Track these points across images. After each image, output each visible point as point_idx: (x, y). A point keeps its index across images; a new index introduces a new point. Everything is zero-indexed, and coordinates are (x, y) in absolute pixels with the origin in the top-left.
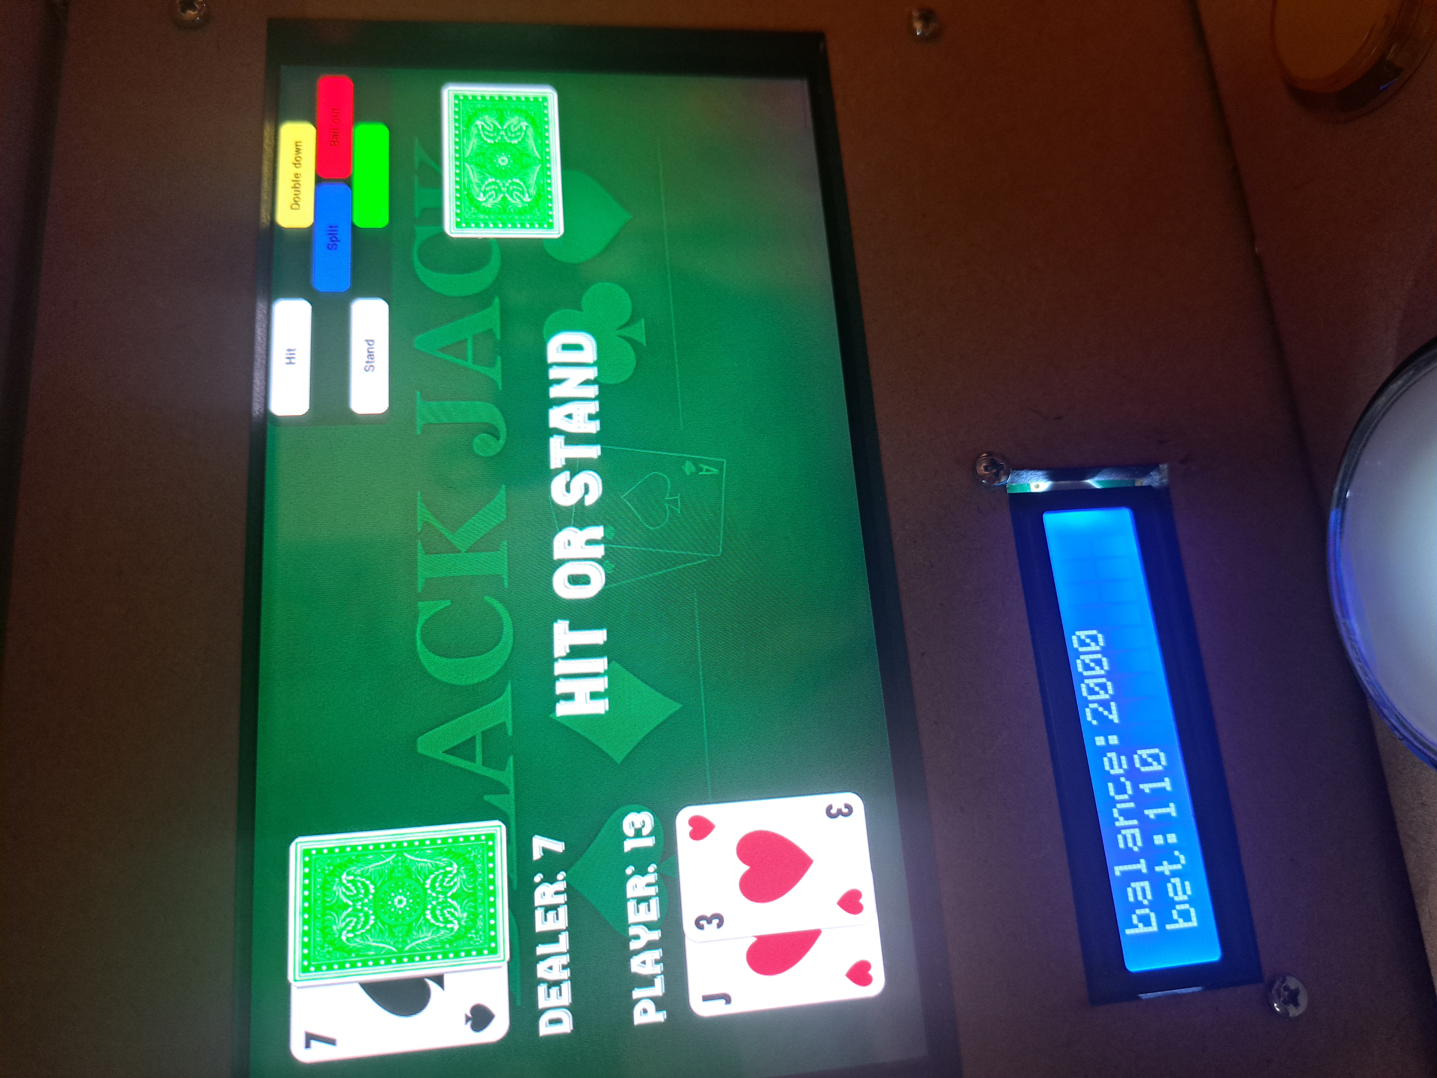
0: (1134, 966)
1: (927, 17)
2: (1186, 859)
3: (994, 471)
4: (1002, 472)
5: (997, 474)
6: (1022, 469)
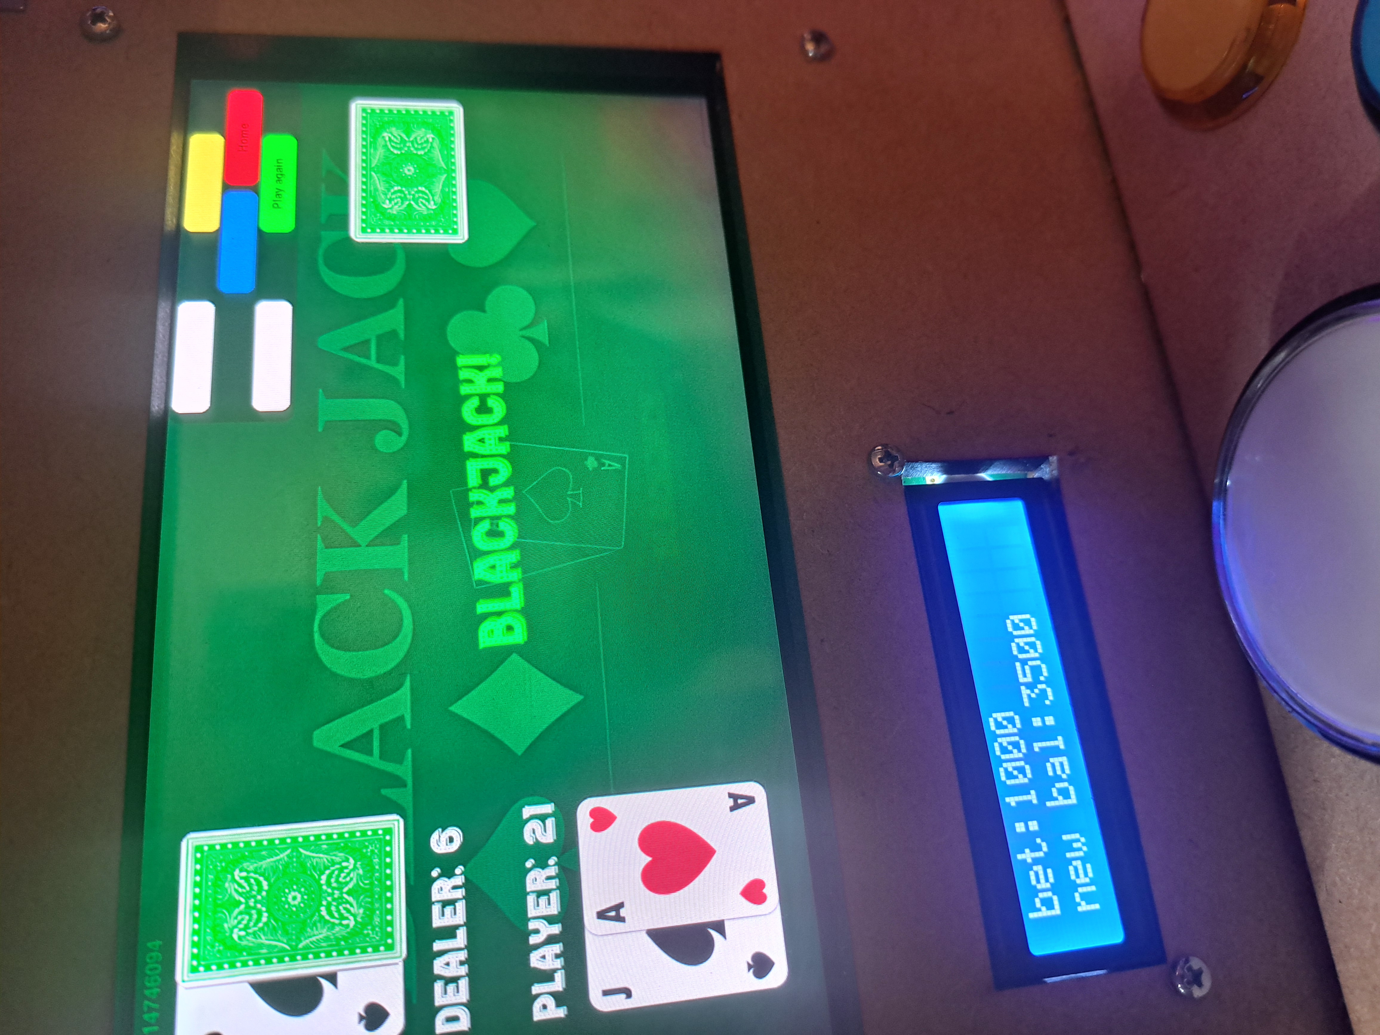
0: (1038, 949)
1: (818, 39)
3: (889, 462)
4: (896, 463)
5: (891, 466)
6: (917, 461)
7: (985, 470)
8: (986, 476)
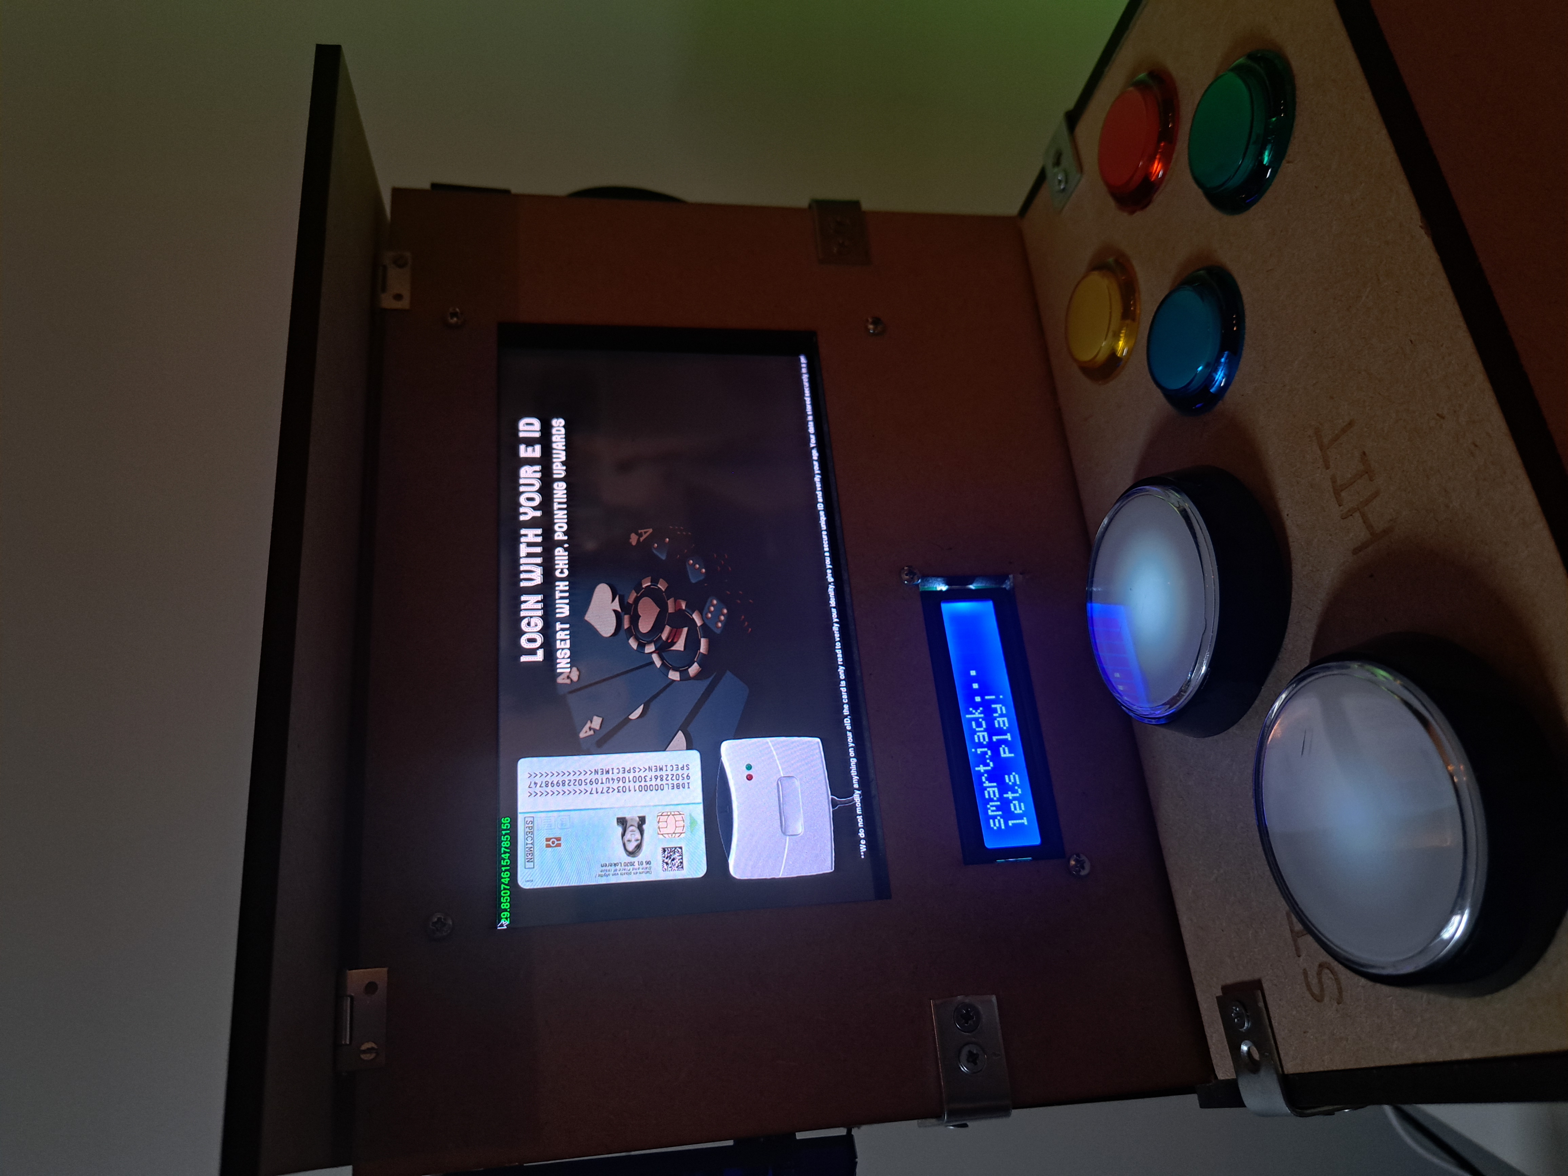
0: (989, 844)
1: (876, 322)
2: (1022, 791)
3: (912, 576)
4: (916, 577)
5: (912, 578)
6: (928, 576)
7: (971, 584)
8: (973, 586)
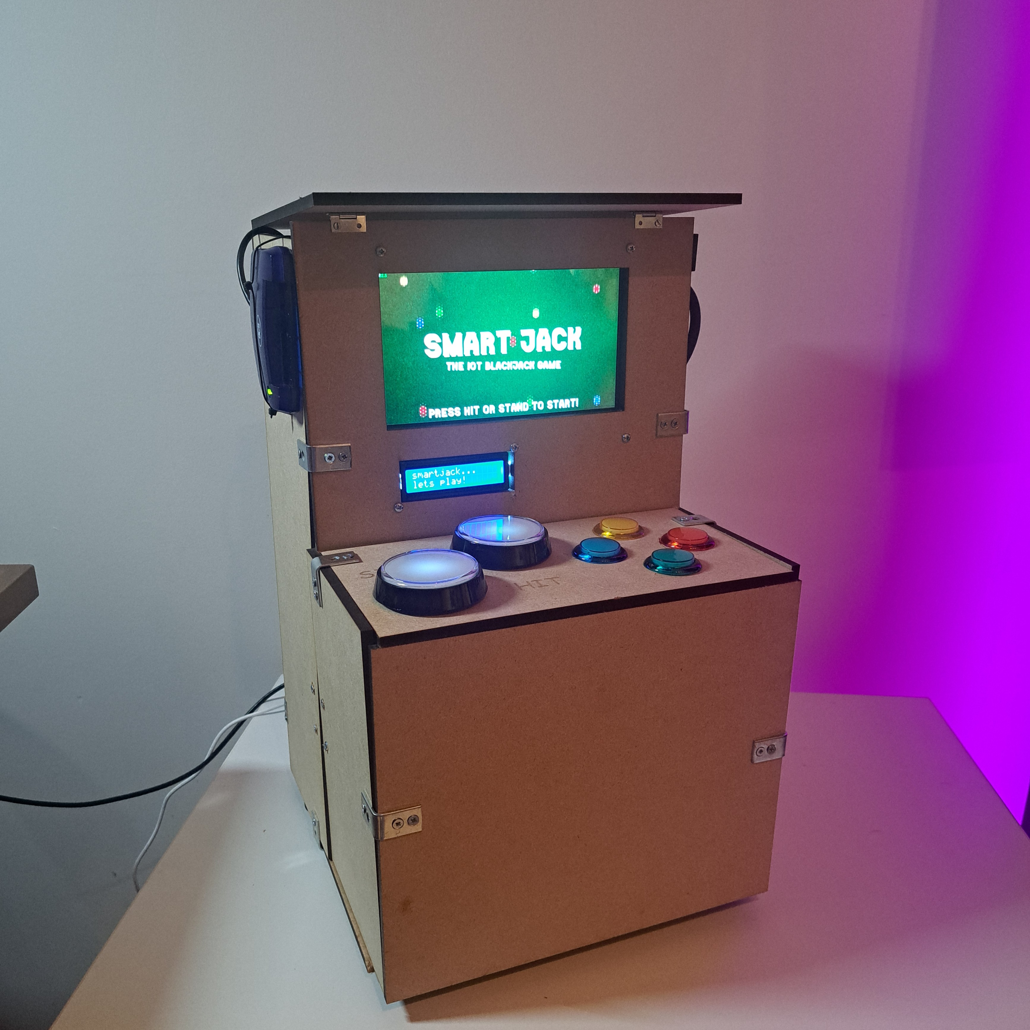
0: (407, 472)
4: (514, 451)
6: (514, 457)
8: (510, 475)
